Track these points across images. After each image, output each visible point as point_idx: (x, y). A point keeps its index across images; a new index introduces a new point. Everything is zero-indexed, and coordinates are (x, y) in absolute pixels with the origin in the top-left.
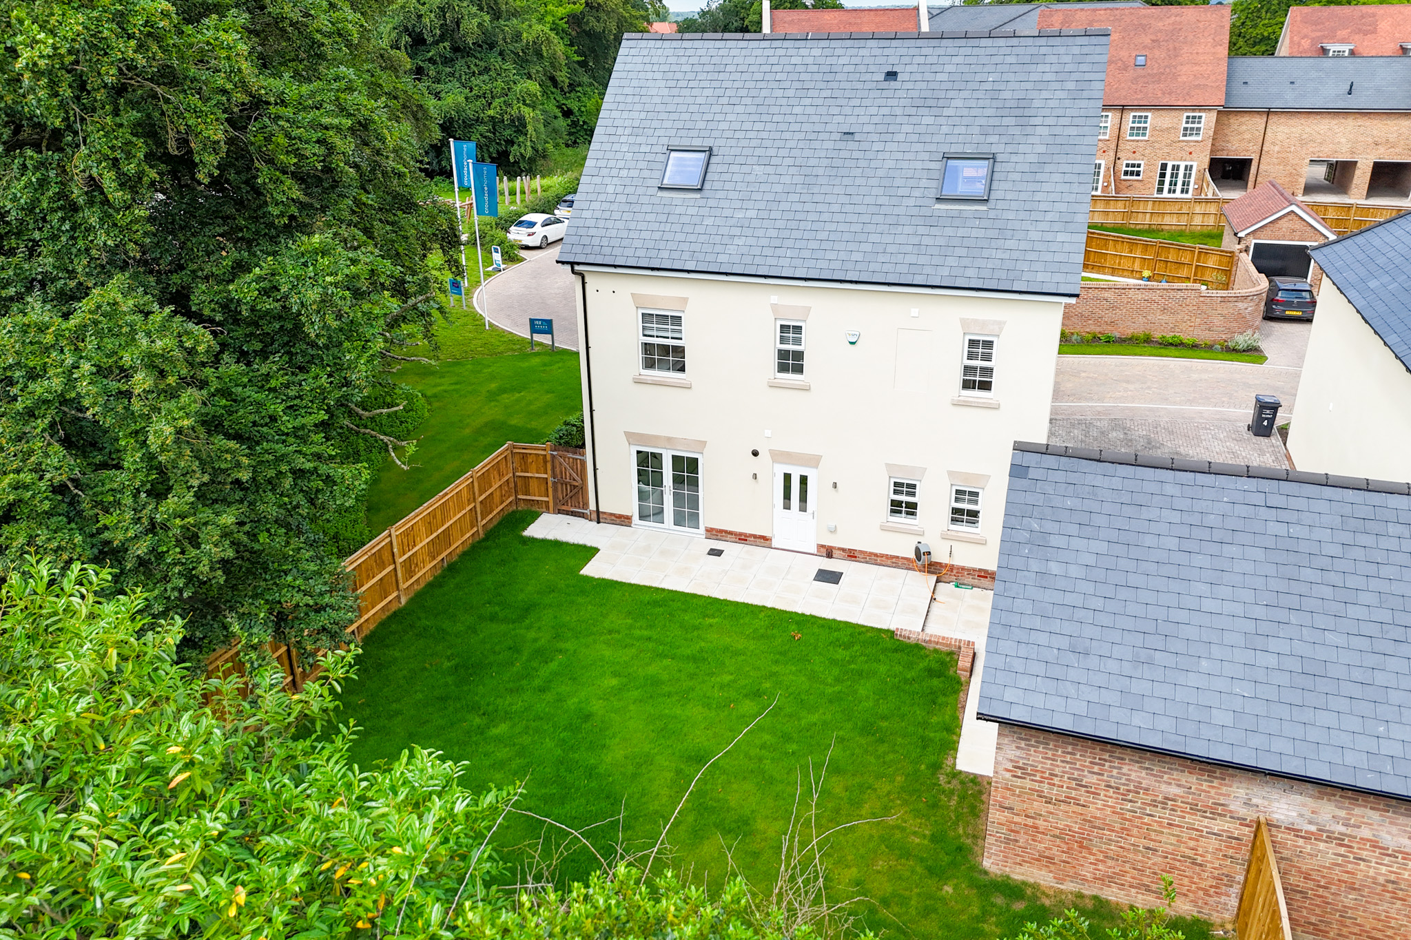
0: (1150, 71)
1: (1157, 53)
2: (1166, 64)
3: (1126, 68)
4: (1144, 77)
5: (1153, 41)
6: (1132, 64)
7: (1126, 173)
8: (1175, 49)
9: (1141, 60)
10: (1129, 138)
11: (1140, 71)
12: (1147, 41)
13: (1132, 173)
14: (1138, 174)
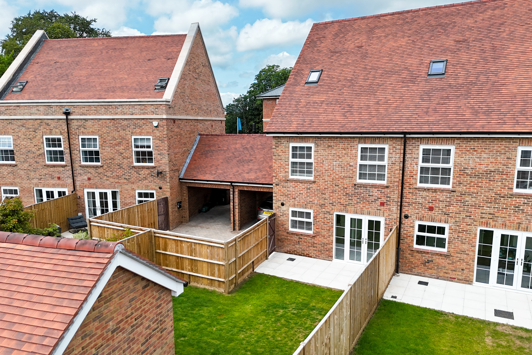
0: (452, 82)
1: (464, 57)
2: (479, 69)
3: (413, 80)
4: (443, 89)
5: (458, 42)
6: (423, 74)
7: (420, 240)
8: (494, 48)
9: (438, 68)
10: (419, 185)
11: (435, 81)
12: (450, 42)
13: (430, 242)
14: (441, 243)
